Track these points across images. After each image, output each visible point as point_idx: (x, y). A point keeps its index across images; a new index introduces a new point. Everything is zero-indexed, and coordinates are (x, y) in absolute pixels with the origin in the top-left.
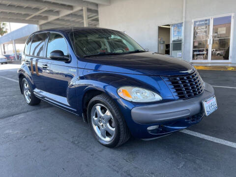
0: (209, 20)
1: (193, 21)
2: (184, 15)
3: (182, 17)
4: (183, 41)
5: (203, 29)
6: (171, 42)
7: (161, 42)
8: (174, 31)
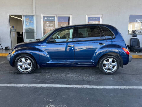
0: (54, 17)
1: (42, 16)
2: (34, 9)
3: (33, 11)
4: (36, 31)
5: (51, 23)
6: (24, 31)
7: (14, 30)
8: (26, 22)
